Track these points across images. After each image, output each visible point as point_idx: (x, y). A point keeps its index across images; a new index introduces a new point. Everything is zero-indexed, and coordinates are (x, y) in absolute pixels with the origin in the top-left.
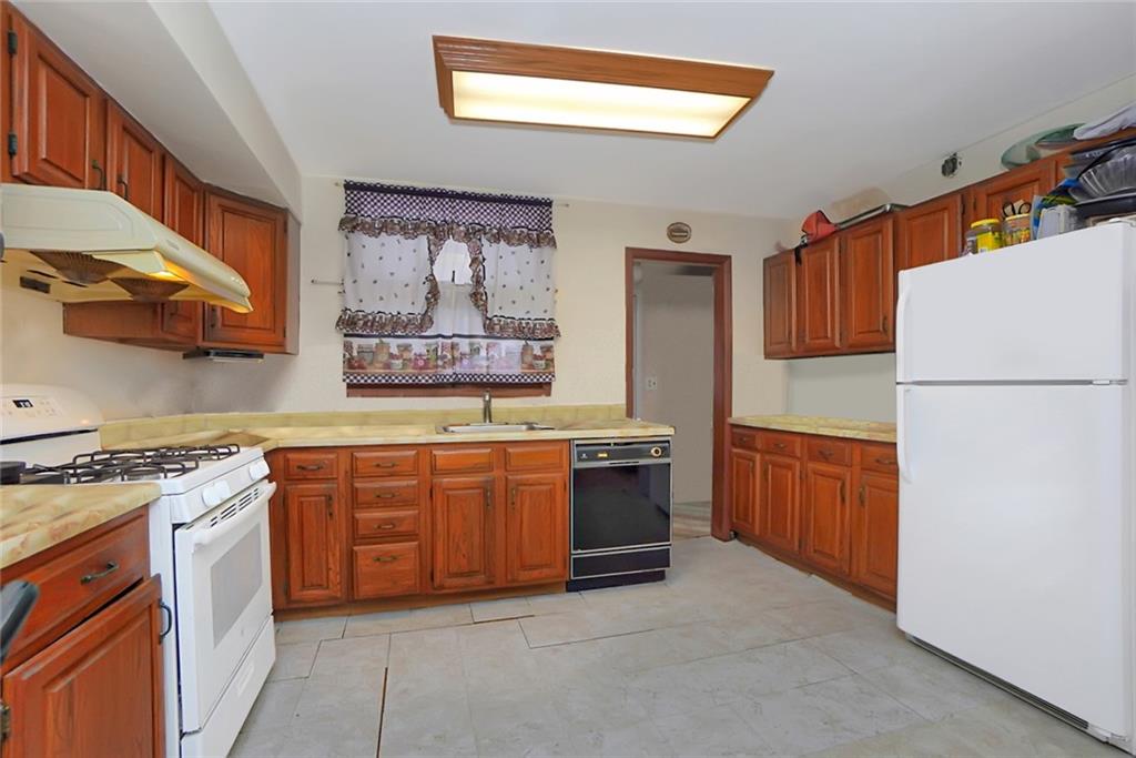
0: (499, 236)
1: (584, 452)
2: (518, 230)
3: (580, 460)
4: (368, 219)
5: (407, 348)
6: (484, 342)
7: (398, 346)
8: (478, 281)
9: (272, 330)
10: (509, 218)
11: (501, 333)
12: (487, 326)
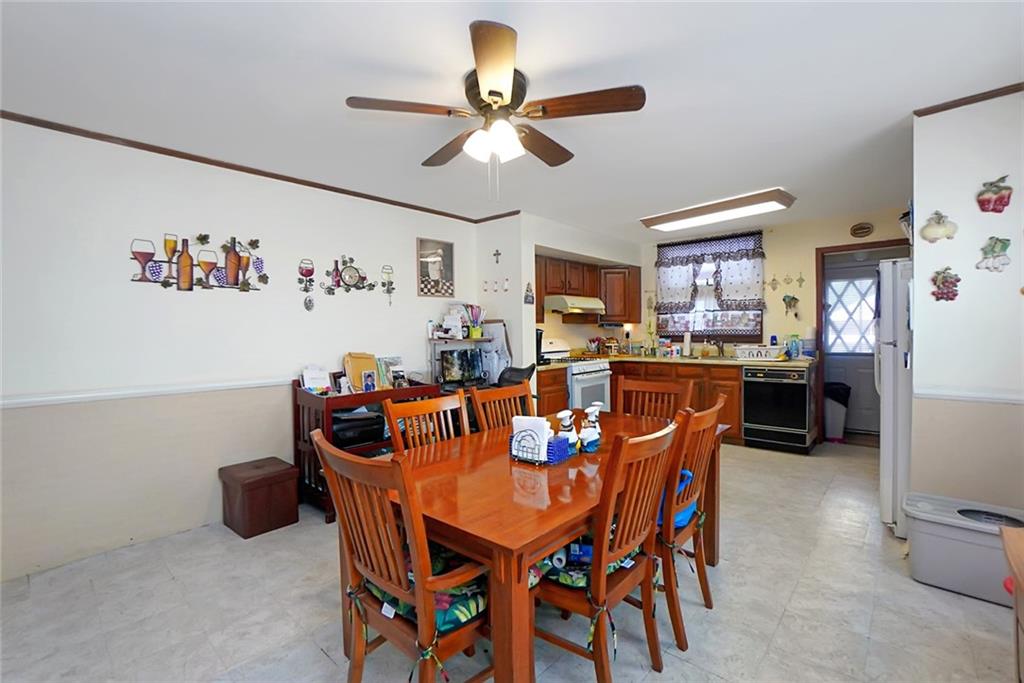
0: (729, 256)
1: (750, 373)
2: (740, 252)
3: (746, 376)
4: (667, 260)
5: (683, 318)
6: (720, 313)
7: (678, 318)
8: (718, 284)
9: (625, 315)
10: (735, 246)
11: (729, 308)
12: (720, 305)
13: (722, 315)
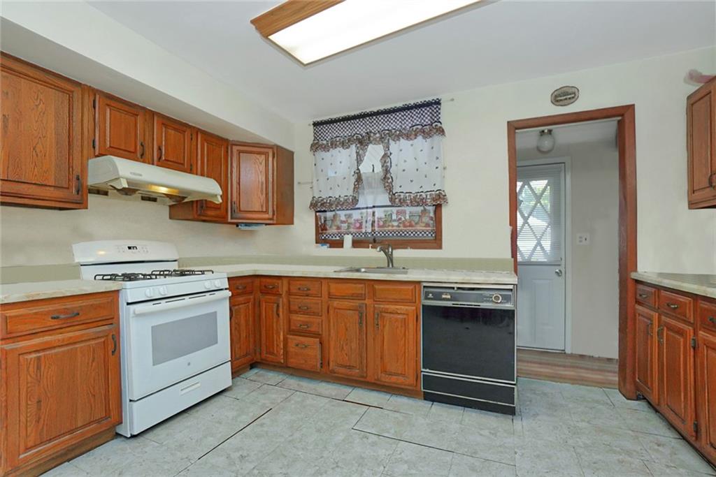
0: (400, 135)
1: (431, 293)
2: (414, 128)
3: (427, 298)
4: (325, 142)
5: (350, 216)
6: (394, 210)
7: (345, 215)
8: (387, 171)
9: (267, 212)
10: (407, 121)
11: (402, 202)
12: (391, 200)
13: (398, 213)
